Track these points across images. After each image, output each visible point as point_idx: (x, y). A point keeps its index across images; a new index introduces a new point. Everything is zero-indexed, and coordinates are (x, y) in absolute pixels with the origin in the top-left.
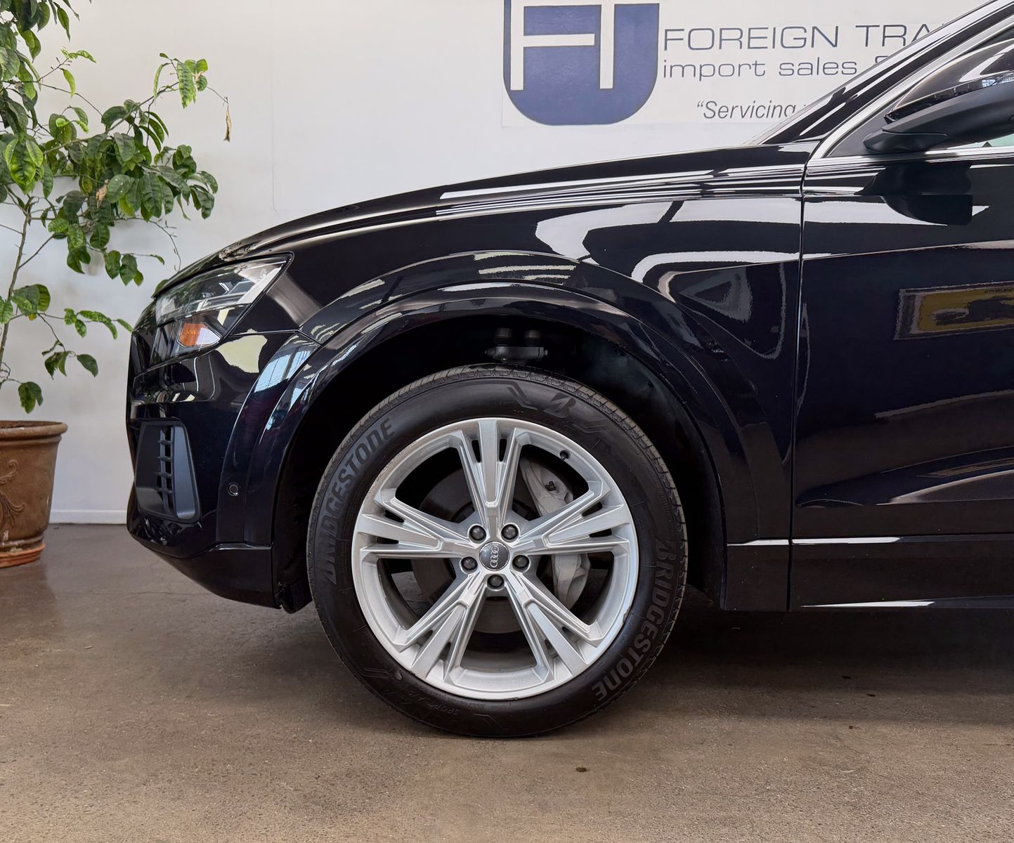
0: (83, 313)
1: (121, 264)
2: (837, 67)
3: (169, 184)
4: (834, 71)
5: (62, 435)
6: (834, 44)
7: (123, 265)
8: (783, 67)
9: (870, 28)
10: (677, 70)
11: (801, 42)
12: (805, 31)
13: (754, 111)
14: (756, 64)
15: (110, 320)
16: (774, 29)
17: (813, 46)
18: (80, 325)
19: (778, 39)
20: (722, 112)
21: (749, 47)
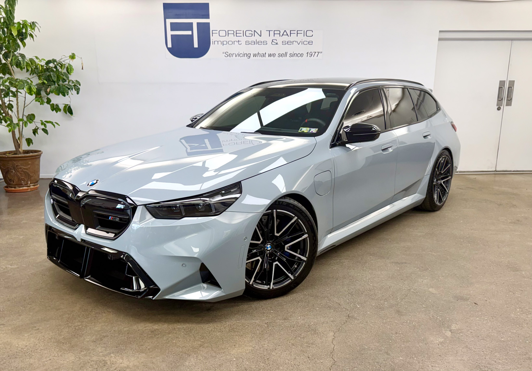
0: (45, 121)
1: (55, 107)
2: (262, 42)
3: (67, 87)
4: (261, 44)
5: (42, 155)
6: (260, 36)
7: (56, 108)
8: (246, 42)
9: (270, 31)
10: (216, 43)
11: (251, 35)
12: (252, 32)
13: (239, 55)
14: (239, 41)
15: (53, 122)
16: (243, 31)
17: (254, 36)
18: (45, 125)
19: (244, 34)
21: (236, 36)
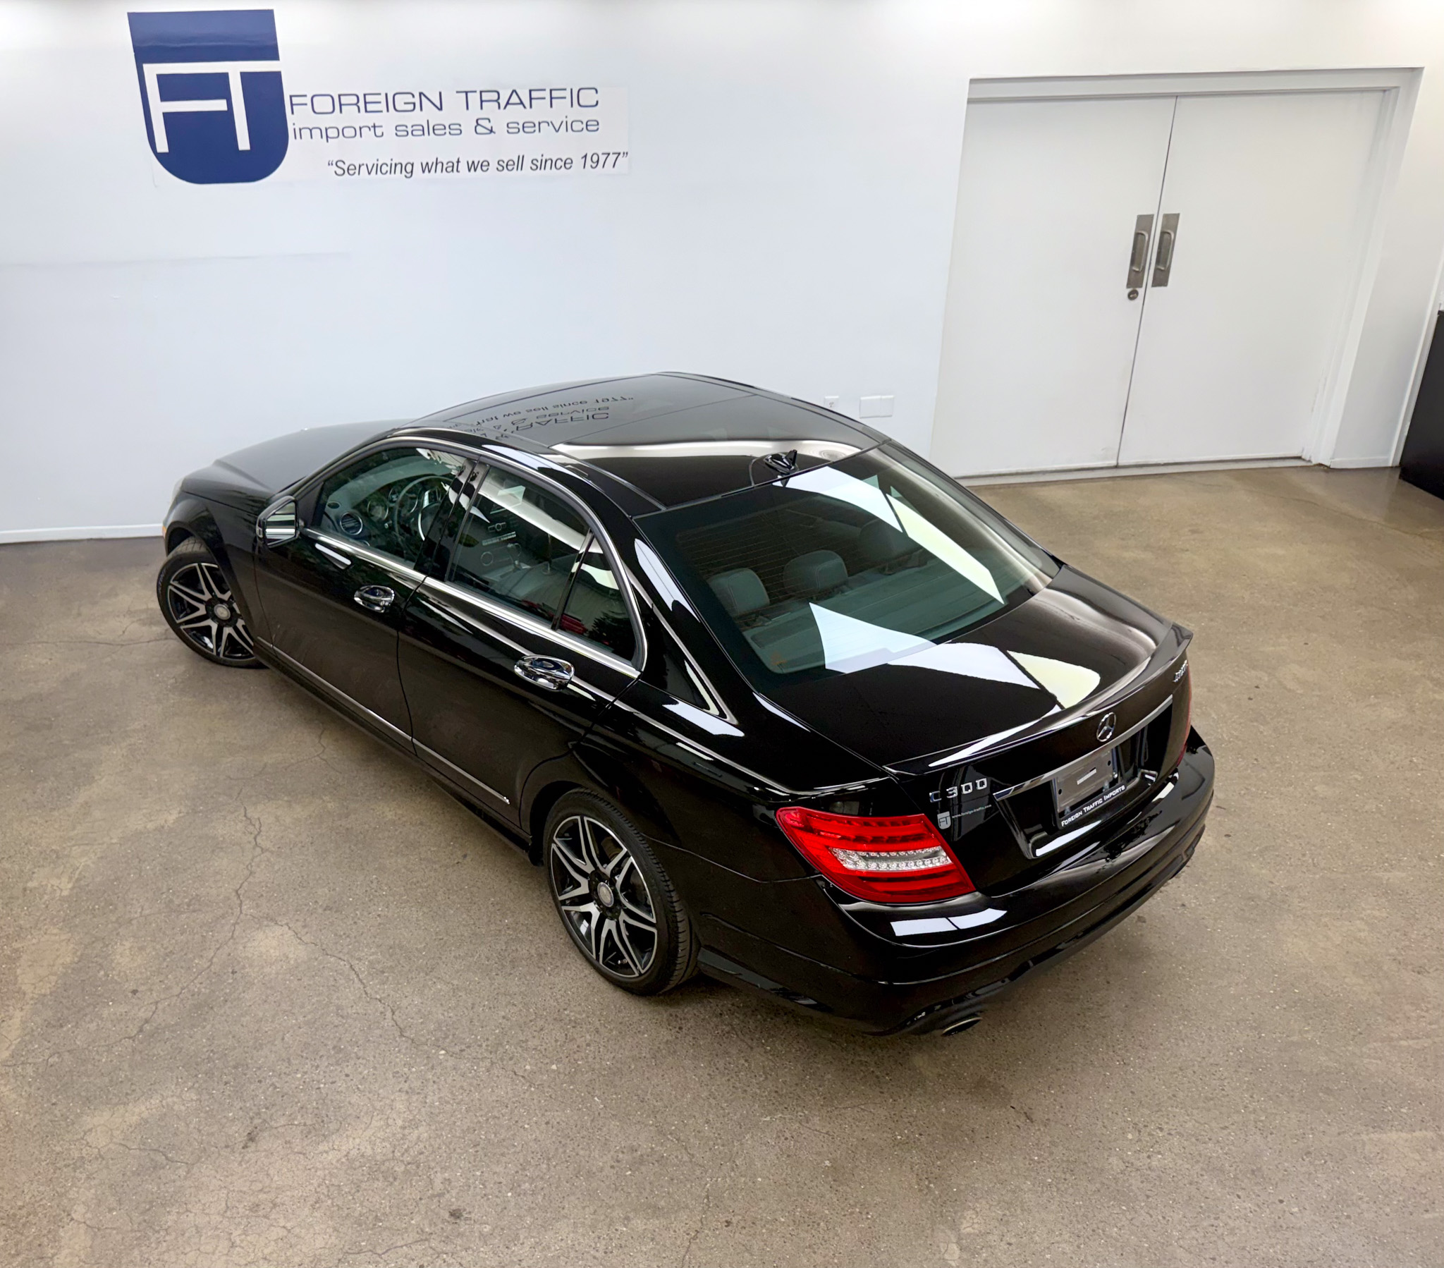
2: (445, 128)
4: (442, 132)
6: (439, 106)
8: (398, 128)
9: (469, 94)
10: (306, 133)
11: (411, 107)
12: (413, 96)
13: (378, 168)
14: (374, 127)
16: (386, 95)
17: (421, 109)
19: (390, 103)
20: (350, 170)
21: (366, 111)
